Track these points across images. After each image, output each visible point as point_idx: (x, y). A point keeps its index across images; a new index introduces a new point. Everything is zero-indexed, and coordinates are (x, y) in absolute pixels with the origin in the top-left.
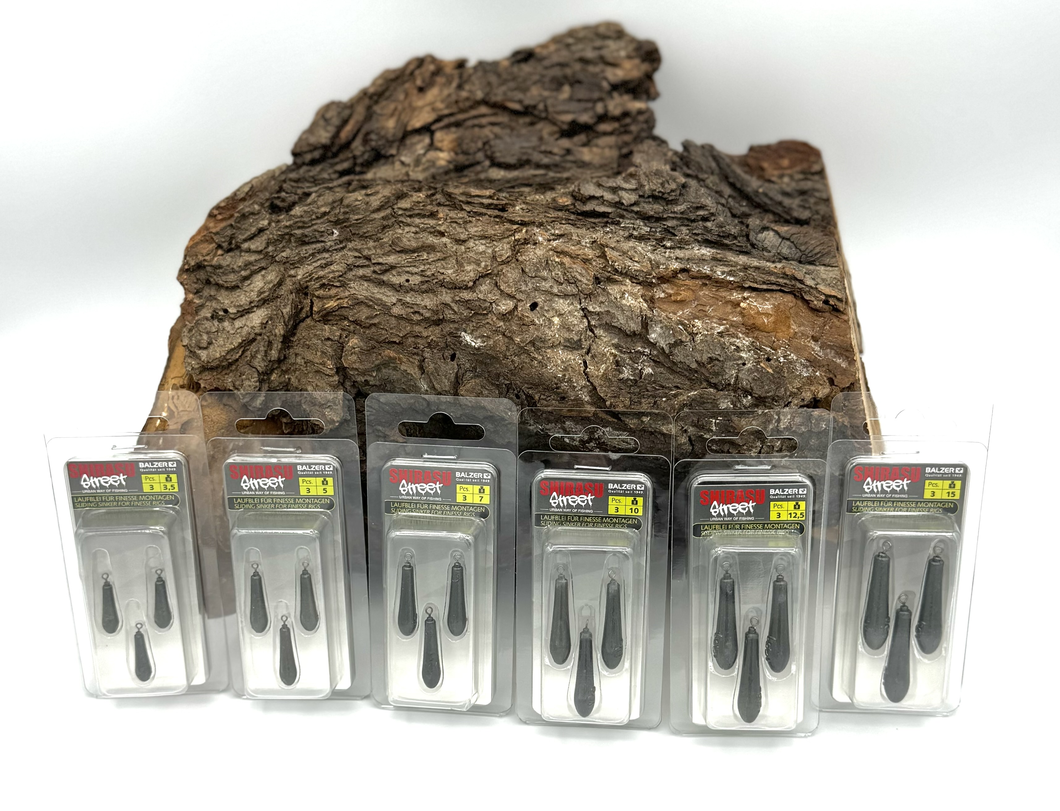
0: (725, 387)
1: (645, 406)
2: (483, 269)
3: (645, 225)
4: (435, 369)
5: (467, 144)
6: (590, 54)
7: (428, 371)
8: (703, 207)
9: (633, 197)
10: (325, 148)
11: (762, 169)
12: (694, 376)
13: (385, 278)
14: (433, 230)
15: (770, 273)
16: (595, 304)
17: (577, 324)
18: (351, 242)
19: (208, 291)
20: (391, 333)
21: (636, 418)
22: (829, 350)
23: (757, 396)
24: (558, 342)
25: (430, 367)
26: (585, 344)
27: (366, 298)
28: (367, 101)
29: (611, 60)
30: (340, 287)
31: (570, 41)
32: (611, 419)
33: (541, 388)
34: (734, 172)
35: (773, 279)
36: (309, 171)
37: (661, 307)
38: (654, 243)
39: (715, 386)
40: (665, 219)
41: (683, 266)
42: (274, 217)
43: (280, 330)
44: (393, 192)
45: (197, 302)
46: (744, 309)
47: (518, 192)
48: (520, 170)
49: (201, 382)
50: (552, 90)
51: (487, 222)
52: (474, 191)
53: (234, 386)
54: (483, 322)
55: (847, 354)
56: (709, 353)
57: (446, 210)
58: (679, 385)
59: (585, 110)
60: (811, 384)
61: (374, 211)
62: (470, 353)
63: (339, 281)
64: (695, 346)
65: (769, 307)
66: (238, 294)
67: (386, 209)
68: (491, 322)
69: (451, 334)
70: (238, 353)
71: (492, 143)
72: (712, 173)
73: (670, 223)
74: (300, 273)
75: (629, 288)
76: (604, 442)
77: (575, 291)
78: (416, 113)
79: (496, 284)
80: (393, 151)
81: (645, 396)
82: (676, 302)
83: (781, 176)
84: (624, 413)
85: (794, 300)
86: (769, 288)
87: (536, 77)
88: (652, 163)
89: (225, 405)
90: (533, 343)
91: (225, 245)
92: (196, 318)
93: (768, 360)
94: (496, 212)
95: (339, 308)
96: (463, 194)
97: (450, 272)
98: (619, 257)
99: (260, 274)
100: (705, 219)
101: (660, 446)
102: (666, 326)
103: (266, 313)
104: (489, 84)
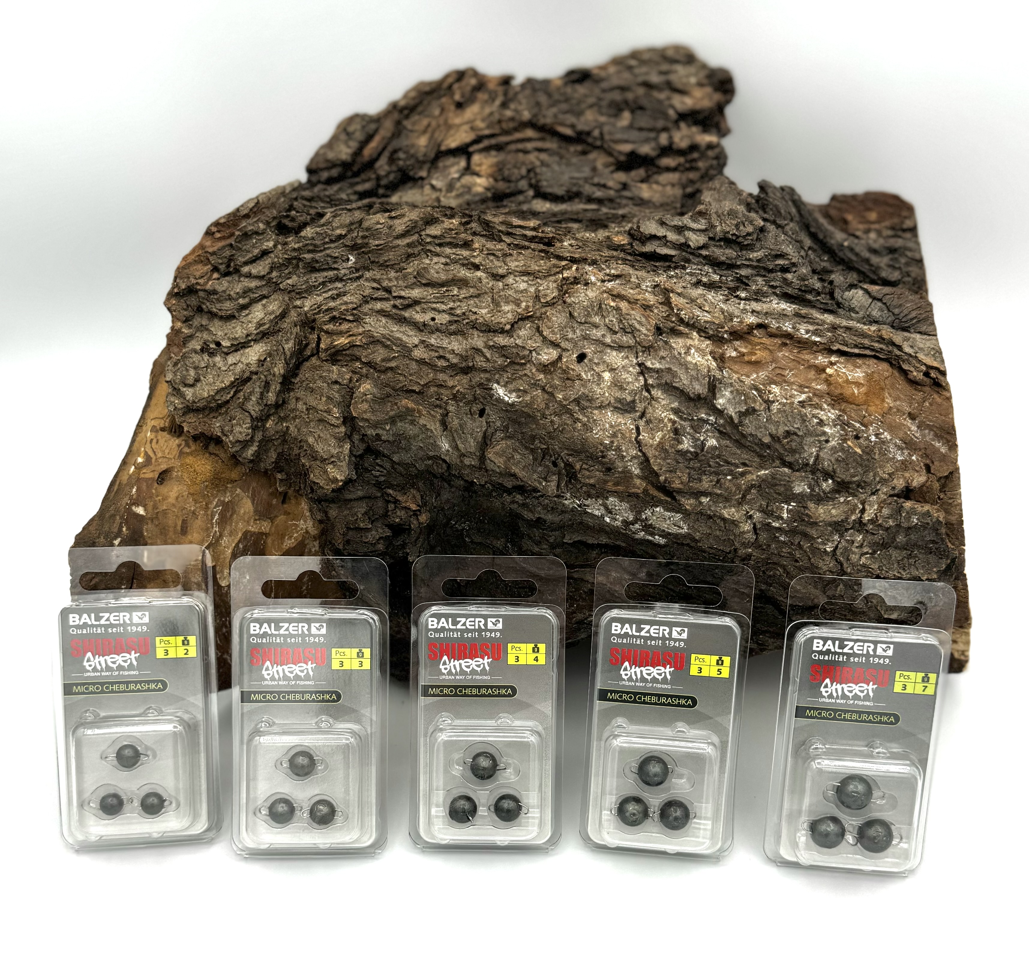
0: (802, 468)
1: (706, 484)
2: (524, 310)
3: (715, 272)
4: (460, 425)
5: (509, 169)
6: (655, 78)
7: (451, 428)
8: (784, 256)
9: (702, 239)
10: (346, 165)
11: (845, 222)
12: (766, 452)
13: (407, 314)
14: (466, 262)
15: (864, 335)
16: (655, 359)
17: (631, 382)
18: (369, 271)
19: (199, 319)
20: (411, 380)
21: (693, 498)
22: (927, 431)
23: (839, 480)
24: (607, 402)
25: (455, 423)
26: (640, 407)
27: (384, 336)
28: (396, 116)
29: (679, 86)
30: (353, 321)
31: (633, 62)
32: (663, 497)
33: (583, 456)
34: (816, 221)
35: (866, 342)
36: (325, 190)
37: (732, 368)
38: (726, 293)
39: (790, 465)
40: (739, 267)
41: (760, 321)
42: (281, 238)
43: (279, 369)
44: (422, 216)
45: (186, 331)
46: (830, 376)
47: (565, 228)
48: (569, 203)
49: (184, 425)
50: (610, 116)
51: (530, 256)
52: (516, 221)
53: (222, 432)
54: (520, 373)
55: (949, 437)
56: (786, 425)
57: (483, 240)
58: (747, 462)
59: (647, 140)
60: (906, 469)
61: (397, 237)
62: (502, 410)
63: (352, 315)
64: (770, 416)
65: (861, 375)
66: (233, 325)
67: (412, 235)
68: (529, 374)
69: (481, 385)
70: (229, 393)
71: (538, 170)
72: (792, 220)
73: (744, 272)
74: (308, 304)
75: (696, 342)
76: (651, 525)
77: (632, 342)
78: (452, 132)
79: (538, 329)
80: (423, 174)
81: (707, 473)
82: (750, 363)
83: (867, 231)
84: (680, 492)
85: (890, 369)
86: (861, 352)
87: (591, 100)
88: (724, 202)
89: (210, 454)
90: (577, 401)
91: (222, 267)
92: (184, 350)
93: (857, 437)
94: (542, 247)
95: (350, 347)
96: (502, 223)
97: (484, 311)
98: (687, 305)
99: (260, 303)
100: (785, 270)
101: (718, 533)
102: (737, 390)
103: (264, 349)
104: (538, 104)
